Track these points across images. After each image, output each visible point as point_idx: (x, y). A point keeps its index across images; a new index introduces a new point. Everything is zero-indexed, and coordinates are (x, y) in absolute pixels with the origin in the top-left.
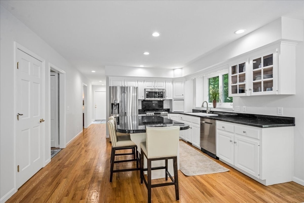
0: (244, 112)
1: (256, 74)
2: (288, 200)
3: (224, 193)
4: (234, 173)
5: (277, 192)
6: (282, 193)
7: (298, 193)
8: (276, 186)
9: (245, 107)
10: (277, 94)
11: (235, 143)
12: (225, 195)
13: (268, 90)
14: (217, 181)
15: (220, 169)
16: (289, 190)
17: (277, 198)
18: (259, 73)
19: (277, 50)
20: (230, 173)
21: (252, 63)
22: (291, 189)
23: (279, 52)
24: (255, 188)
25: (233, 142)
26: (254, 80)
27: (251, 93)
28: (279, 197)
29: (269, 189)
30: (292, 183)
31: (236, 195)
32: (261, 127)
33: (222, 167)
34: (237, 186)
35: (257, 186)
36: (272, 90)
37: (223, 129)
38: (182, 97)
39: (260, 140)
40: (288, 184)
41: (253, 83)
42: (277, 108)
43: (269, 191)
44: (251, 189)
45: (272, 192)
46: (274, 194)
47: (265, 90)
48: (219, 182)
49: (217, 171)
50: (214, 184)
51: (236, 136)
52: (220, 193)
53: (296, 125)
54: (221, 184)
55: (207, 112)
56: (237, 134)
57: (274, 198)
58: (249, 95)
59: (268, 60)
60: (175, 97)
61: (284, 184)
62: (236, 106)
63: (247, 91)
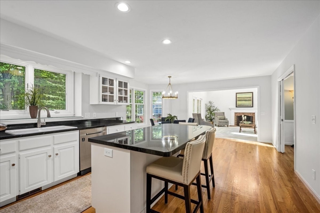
0: (94, 118)
9: (95, 113)
55: (39, 125)
62: (85, 113)
63: (115, 101)
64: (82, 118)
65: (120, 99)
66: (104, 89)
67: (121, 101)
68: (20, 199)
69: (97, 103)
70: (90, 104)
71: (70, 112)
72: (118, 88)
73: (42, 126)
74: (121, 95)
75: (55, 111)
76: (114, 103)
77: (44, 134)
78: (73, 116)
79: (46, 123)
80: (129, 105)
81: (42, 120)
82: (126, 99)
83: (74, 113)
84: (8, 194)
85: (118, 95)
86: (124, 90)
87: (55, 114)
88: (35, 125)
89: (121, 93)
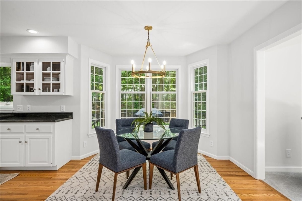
0: (28, 111)
1: (45, 76)
2: (74, 171)
3: (26, 192)
4: (25, 174)
5: (66, 170)
6: (69, 169)
7: (77, 165)
8: (63, 167)
9: (29, 106)
10: (63, 95)
11: (25, 142)
12: (28, 193)
13: (55, 91)
14: (10, 188)
15: (7, 177)
16: (71, 166)
17: (67, 173)
18: (48, 75)
19: (63, 60)
20: (20, 175)
21: (41, 64)
22: (73, 165)
23: (65, 62)
24: (50, 175)
25: (23, 142)
26: (43, 80)
27: (40, 92)
28: (68, 172)
29: (60, 171)
30: (71, 161)
31: (39, 187)
32: (55, 122)
33: (8, 174)
34: (35, 181)
35: (51, 174)
36: (58, 91)
37: (8, 131)
39: (53, 133)
40: (70, 163)
41: (43, 83)
42: (61, 106)
43: (61, 172)
44: (47, 178)
45: (63, 172)
46: (64, 172)
47: (53, 91)
48: (13, 188)
49: (4, 181)
50: (10, 192)
51: (27, 135)
52: (22, 195)
53: (73, 118)
54: (18, 188)
56: (27, 133)
57: (65, 174)
58: (38, 94)
59: (57, 66)
61: (68, 164)
62: (17, 106)
64: (13, 110)
86: (53, 74)
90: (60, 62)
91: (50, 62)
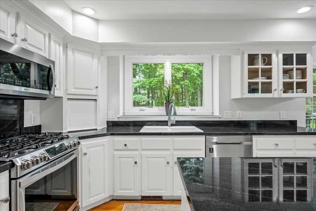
9: (240, 112)
21: (281, 56)
23: (311, 54)
38: (93, 92)
42: (280, 112)
55: (169, 124)
60: (72, 91)
62: (224, 112)
63: (276, 92)
64: (220, 118)
65: (288, 87)
66: (253, 73)
67: (291, 91)
68: (144, 199)
69: (240, 97)
70: (232, 98)
71: (208, 110)
72: (281, 67)
73: (172, 125)
74: (290, 79)
75: (191, 109)
76: (274, 94)
77: (163, 135)
78: (211, 115)
79: (176, 121)
80: (312, 97)
81: (172, 117)
82: (302, 86)
83: (213, 110)
84: (132, 190)
85: (282, 80)
86: (297, 69)
87: (190, 111)
88: (165, 123)
89: (290, 76)
90: (306, 54)
91: (293, 54)
